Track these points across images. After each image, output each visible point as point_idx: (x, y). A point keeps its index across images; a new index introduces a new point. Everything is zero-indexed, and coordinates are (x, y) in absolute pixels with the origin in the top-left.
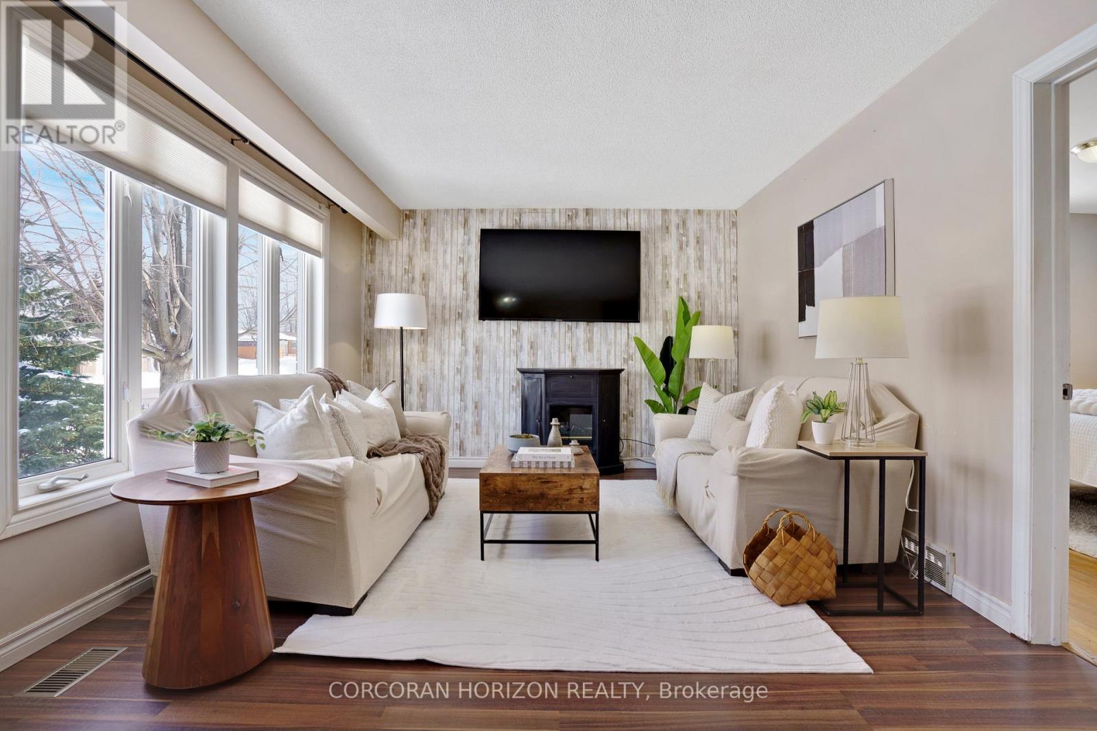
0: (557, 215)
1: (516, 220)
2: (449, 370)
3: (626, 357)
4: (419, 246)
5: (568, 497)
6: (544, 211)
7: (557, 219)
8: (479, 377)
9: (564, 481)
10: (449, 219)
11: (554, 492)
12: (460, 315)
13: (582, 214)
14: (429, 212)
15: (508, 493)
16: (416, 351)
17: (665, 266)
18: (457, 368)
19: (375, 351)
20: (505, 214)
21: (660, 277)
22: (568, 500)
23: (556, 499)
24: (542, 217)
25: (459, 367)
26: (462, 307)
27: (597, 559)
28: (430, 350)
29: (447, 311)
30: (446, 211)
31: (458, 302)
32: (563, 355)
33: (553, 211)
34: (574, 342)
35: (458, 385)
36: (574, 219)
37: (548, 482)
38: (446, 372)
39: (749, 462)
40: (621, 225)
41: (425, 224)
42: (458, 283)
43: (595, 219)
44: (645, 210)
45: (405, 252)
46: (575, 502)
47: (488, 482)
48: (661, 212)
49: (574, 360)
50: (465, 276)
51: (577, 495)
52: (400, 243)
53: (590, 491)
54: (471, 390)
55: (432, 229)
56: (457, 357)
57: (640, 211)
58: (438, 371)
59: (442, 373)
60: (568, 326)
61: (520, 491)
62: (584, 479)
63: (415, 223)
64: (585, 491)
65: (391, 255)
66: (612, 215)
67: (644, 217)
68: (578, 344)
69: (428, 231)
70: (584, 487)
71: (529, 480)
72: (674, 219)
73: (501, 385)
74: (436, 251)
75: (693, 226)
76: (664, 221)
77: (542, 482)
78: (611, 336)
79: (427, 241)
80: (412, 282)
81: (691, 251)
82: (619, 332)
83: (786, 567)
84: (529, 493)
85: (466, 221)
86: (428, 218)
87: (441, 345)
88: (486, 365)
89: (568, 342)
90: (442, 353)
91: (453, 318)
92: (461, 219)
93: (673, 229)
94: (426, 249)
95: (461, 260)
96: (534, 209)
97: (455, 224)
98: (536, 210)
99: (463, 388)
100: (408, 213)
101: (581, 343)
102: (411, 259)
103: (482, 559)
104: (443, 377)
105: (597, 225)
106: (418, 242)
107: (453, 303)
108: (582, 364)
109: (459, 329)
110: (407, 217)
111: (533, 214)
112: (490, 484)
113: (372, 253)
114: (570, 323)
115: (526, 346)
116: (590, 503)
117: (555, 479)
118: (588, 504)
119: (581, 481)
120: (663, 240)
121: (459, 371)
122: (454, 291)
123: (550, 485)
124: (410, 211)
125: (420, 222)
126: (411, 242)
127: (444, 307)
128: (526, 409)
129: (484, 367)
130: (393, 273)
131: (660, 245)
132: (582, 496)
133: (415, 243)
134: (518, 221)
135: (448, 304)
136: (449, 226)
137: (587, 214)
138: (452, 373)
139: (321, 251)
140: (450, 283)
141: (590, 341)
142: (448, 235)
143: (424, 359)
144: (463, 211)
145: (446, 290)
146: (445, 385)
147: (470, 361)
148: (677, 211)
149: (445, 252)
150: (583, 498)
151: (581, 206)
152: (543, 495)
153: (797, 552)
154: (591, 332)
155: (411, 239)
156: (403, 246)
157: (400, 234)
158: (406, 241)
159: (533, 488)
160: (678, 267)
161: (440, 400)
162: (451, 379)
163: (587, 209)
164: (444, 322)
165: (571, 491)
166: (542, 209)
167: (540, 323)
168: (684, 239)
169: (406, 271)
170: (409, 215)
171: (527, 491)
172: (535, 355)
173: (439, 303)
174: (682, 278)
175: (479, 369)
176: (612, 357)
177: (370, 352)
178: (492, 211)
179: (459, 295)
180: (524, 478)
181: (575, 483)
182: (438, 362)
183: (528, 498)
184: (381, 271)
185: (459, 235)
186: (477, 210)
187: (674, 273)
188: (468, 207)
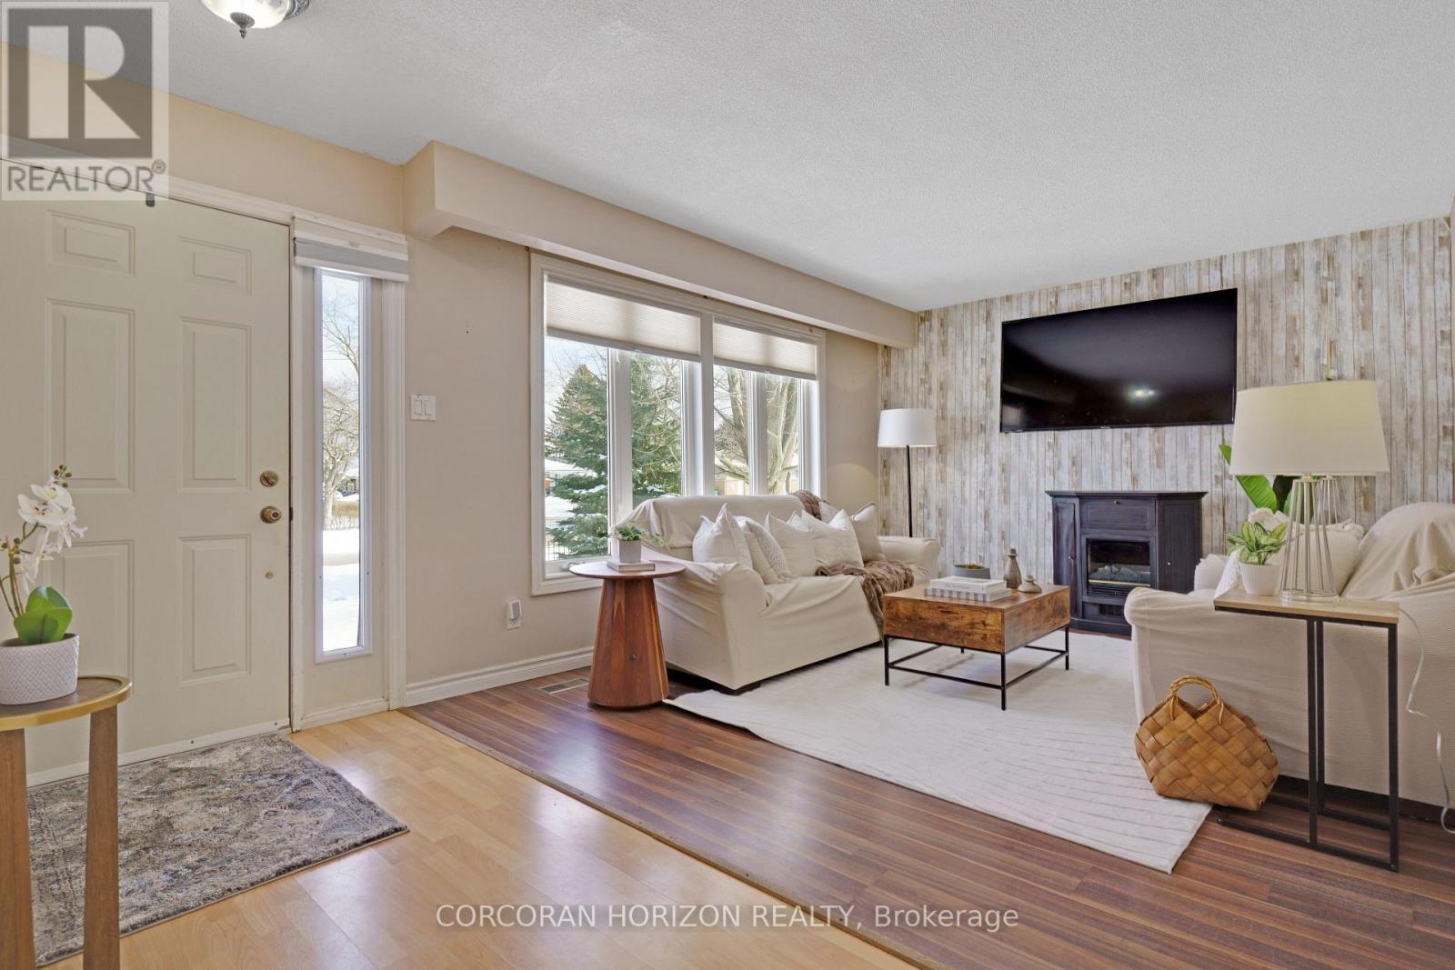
0: (1108, 285)
1: (1051, 302)
2: (970, 493)
3: (1219, 474)
4: (935, 352)
5: (970, 631)
6: (1090, 284)
7: (1108, 292)
8: (1006, 501)
9: (965, 613)
10: (968, 316)
11: (955, 624)
12: (983, 428)
13: (1145, 279)
14: (946, 310)
15: (909, 618)
16: (934, 471)
17: (1292, 331)
18: (980, 491)
19: (892, 472)
20: (1036, 297)
21: (1282, 352)
22: (969, 635)
23: (957, 632)
24: (1087, 293)
25: (983, 489)
26: (986, 418)
27: (1004, 708)
28: (950, 470)
29: (968, 424)
30: (965, 306)
31: (981, 413)
32: (1118, 474)
33: (1103, 281)
34: (1135, 456)
35: (981, 510)
36: (1133, 287)
37: (949, 612)
38: (967, 495)
39: (1146, 608)
40: (1211, 284)
41: (942, 325)
42: (981, 389)
43: (1166, 281)
44: (1253, 252)
45: (921, 360)
46: (977, 638)
47: (892, 605)
48: (1283, 251)
49: (1134, 480)
50: (988, 380)
51: (980, 630)
52: (916, 350)
53: (994, 628)
54: (996, 518)
55: (950, 329)
56: (980, 478)
57: (1244, 254)
58: (958, 495)
59: (963, 496)
60: (1126, 434)
61: (921, 618)
62: (987, 614)
63: (931, 326)
64: (988, 628)
65: (908, 366)
66: (1194, 271)
67: (1252, 265)
68: (1140, 457)
69: (945, 333)
70: (987, 622)
71: (929, 608)
72: (1310, 256)
73: (1034, 512)
74: (954, 355)
75: (1348, 263)
76: (1290, 262)
77: (942, 612)
78: (1194, 443)
79: (944, 344)
80: (929, 393)
81: (1346, 303)
82: (1206, 439)
83: (1170, 746)
84: (930, 622)
85: (988, 314)
86: (945, 317)
87: (961, 464)
88: (1014, 488)
89: (1125, 455)
90: (963, 474)
91: (975, 431)
92: (983, 312)
93: (1308, 275)
94: (944, 354)
95: (984, 361)
96: (1076, 284)
97: (975, 320)
98: (1078, 286)
99: (987, 515)
100: (923, 315)
101: (1146, 455)
102: (927, 366)
103: (887, 683)
104: (964, 501)
105: (1170, 290)
106: (935, 347)
107: (975, 413)
108: (1148, 485)
109: (981, 444)
110: (923, 320)
111: (1074, 291)
112: (892, 608)
113: (888, 365)
114: (1128, 430)
115: (1066, 462)
116: (994, 641)
117: (956, 610)
118: (991, 642)
119: (985, 616)
120: (1288, 291)
121: (982, 494)
122: (975, 398)
123: (951, 615)
124: (926, 312)
125: (936, 323)
126: (928, 348)
127: (964, 419)
128: (1058, 543)
129: (1012, 490)
130: (909, 384)
131: (1283, 302)
132: (985, 632)
133: (931, 348)
134: (1054, 303)
135: (969, 415)
136: (968, 322)
137: (1154, 276)
138: (974, 497)
139: (816, 373)
140: (971, 391)
141: (1159, 455)
142: (967, 335)
143: (943, 480)
144: (984, 303)
145: (967, 399)
146: (967, 509)
147: (995, 482)
148: (1317, 242)
149: (965, 354)
150: (986, 635)
151: (1144, 266)
152: (943, 626)
153: (1189, 731)
154: (1161, 440)
155: (928, 344)
156: (920, 353)
157: (915, 340)
158: (921, 347)
159: (934, 617)
160: (1317, 330)
161: (961, 527)
162: (973, 502)
163: (1154, 270)
164: (965, 437)
165: (972, 625)
166: (1087, 282)
167: (1085, 432)
168: (1330, 284)
169: (923, 382)
170: (925, 317)
171: (927, 619)
172: (1079, 473)
173: (959, 415)
174: (1327, 347)
175: (1006, 492)
176: (1196, 474)
177: (887, 473)
178: (1020, 296)
179: (982, 404)
180: (925, 605)
181: (978, 617)
182: (958, 483)
183: (929, 626)
184: (897, 384)
185: (981, 332)
186: (1002, 298)
187: (1310, 342)
188: (989, 296)
